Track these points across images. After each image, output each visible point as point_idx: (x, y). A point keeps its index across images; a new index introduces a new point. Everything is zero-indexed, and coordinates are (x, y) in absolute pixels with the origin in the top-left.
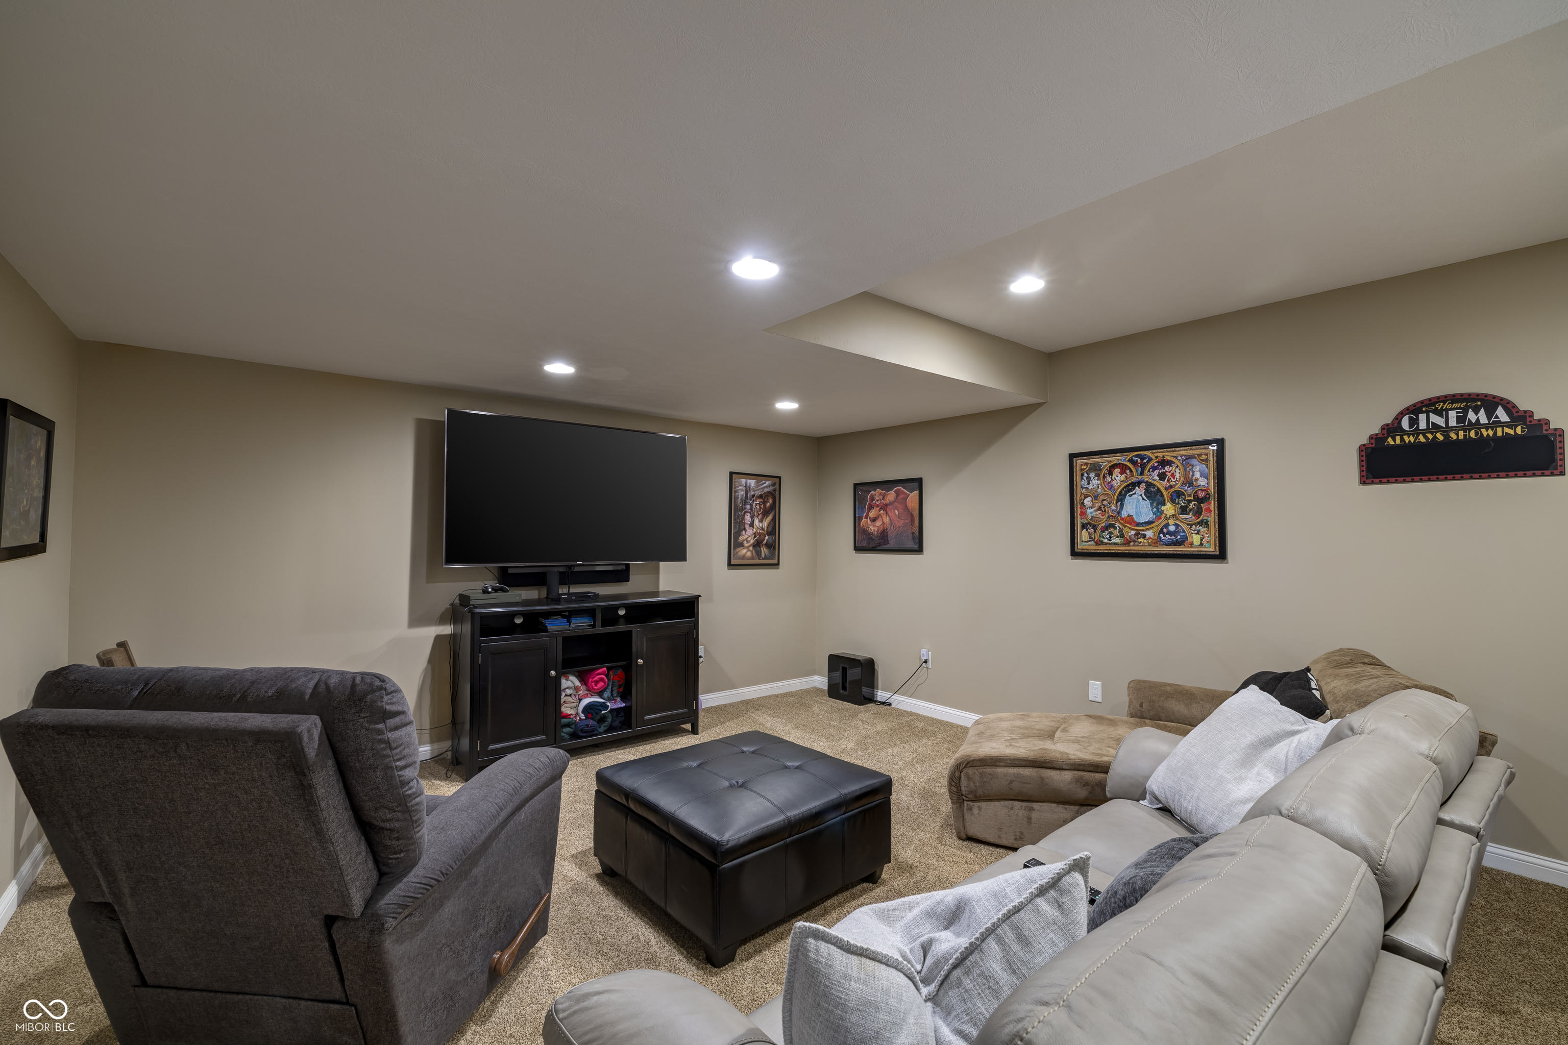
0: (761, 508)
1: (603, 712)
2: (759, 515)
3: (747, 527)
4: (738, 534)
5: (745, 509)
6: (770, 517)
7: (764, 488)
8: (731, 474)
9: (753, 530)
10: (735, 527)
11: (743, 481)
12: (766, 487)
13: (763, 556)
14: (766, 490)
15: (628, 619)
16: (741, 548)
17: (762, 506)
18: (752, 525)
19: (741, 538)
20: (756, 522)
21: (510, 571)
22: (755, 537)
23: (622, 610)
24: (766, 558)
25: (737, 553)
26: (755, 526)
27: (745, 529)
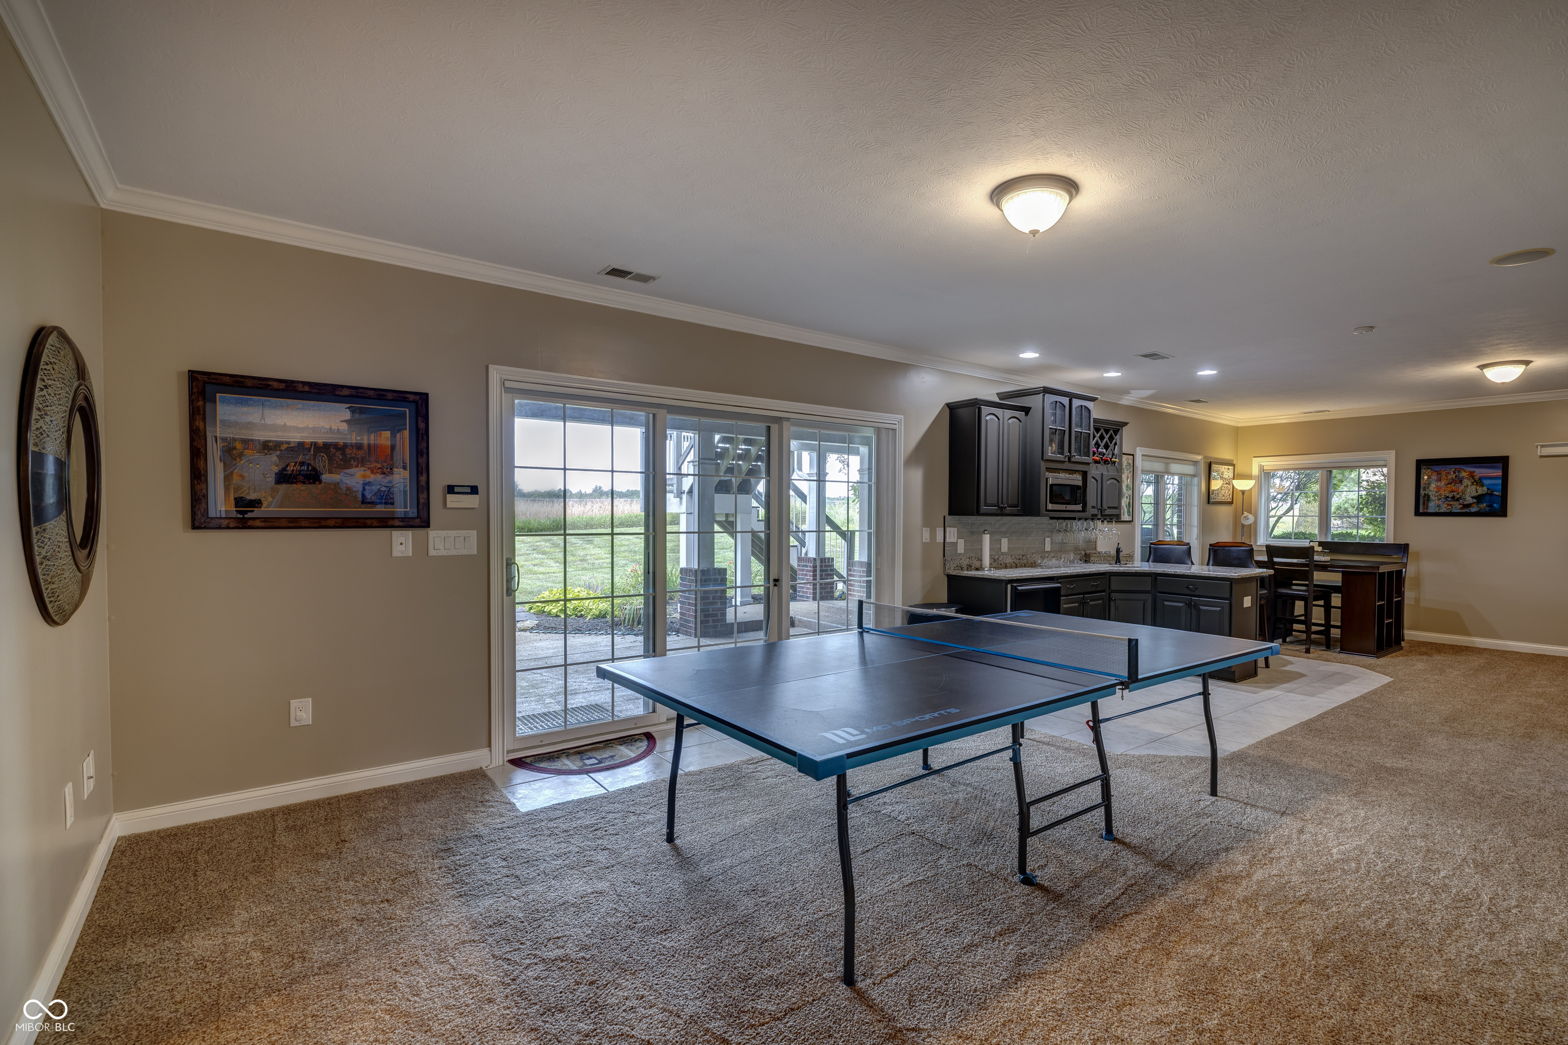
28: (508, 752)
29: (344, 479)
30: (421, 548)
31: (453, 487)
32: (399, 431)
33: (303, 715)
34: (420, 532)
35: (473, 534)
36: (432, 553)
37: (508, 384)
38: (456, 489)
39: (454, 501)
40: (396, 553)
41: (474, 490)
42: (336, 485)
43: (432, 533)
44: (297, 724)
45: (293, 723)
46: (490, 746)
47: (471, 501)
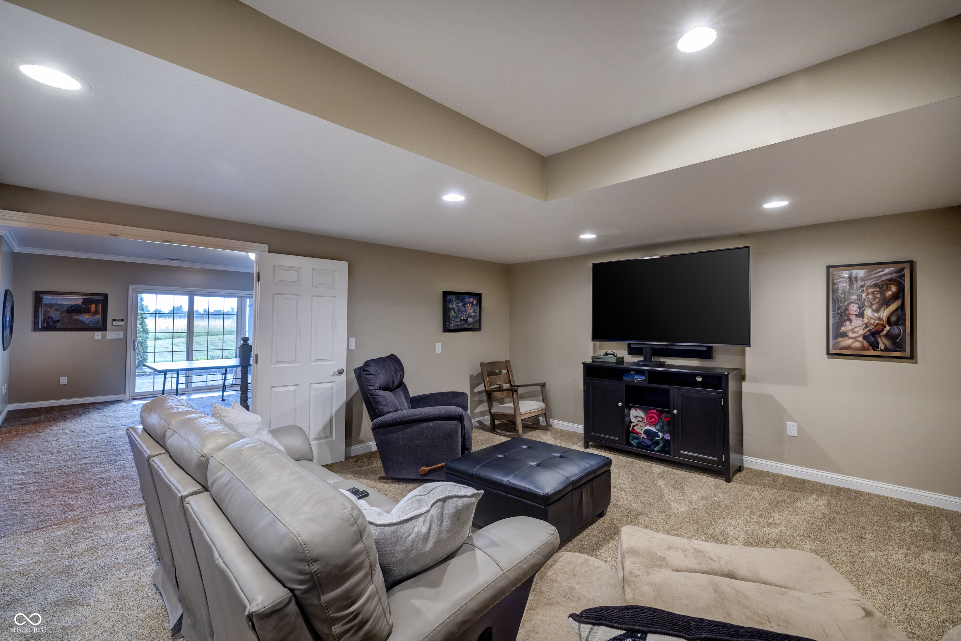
0: (875, 298)
1: (656, 438)
2: (872, 304)
3: (853, 318)
4: (840, 324)
5: (849, 300)
6: (894, 306)
7: (881, 276)
8: (828, 267)
9: (863, 321)
10: (834, 317)
11: (845, 274)
12: (886, 275)
13: (882, 347)
14: (884, 278)
15: (703, 384)
16: (845, 338)
17: (878, 296)
18: (861, 315)
19: (843, 329)
20: (868, 312)
21: (632, 346)
22: (866, 327)
23: (699, 378)
24: (886, 349)
25: (838, 343)
26: (865, 316)
27: (850, 321)
28: (132, 396)
29: (80, 318)
30: (104, 337)
31: (115, 319)
32: (98, 304)
33: (64, 381)
34: (104, 332)
35: (122, 333)
36: (107, 338)
37: (135, 290)
38: (116, 320)
39: (115, 323)
40: (95, 338)
41: (122, 320)
42: (78, 319)
43: (108, 332)
44: (62, 384)
45: (61, 384)
46: (125, 394)
47: (122, 323)
